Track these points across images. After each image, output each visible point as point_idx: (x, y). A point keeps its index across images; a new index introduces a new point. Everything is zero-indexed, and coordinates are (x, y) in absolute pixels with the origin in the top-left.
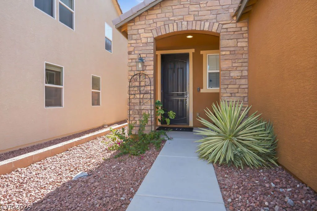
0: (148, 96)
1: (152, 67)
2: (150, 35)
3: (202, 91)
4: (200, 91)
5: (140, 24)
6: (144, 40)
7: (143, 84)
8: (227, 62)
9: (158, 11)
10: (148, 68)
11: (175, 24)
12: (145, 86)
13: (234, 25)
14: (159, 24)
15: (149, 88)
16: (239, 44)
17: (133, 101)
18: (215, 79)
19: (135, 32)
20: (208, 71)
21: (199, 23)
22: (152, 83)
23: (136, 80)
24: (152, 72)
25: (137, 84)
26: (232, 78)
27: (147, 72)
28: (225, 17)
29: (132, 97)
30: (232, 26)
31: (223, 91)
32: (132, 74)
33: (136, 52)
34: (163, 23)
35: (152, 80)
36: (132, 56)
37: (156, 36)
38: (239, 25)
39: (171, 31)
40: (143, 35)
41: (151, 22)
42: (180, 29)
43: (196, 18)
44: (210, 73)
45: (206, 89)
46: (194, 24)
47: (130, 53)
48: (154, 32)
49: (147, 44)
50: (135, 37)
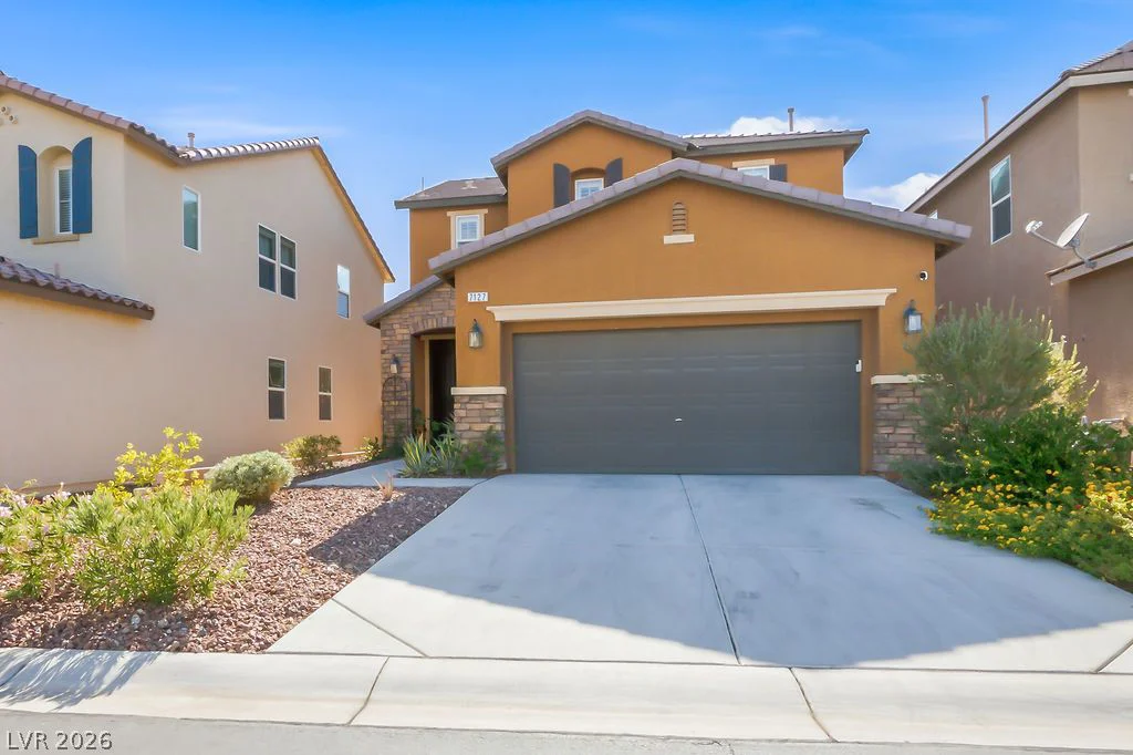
0: (405, 403)
1: (409, 369)
2: (405, 331)
5: (395, 319)
6: (399, 337)
7: (398, 388)
9: (416, 304)
10: (405, 370)
11: (434, 320)
12: (401, 391)
14: (416, 319)
15: (406, 393)
17: (387, 409)
19: (391, 327)
22: (409, 388)
23: (390, 385)
24: (409, 375)
25: (392, 389)
27: (403, 375)
29: (386, 404)
32: (386, 377)
33: (391, 351)
34: (420, 319)
35: (409, 384)
36: (385, 356)
37: (412, 332)
39: (430, 327)
40: (398, 331)
41: (408, 316)
42: (440, 326)
47: (383, 352)
48: (412, 328)
49: (402, 342)
50: (388, 333)
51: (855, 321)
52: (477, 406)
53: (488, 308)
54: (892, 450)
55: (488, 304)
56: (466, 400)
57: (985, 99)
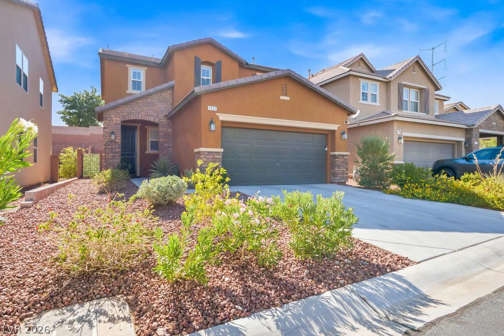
1: (120, 138)
3: (146, 152)
4: (144, 152)
5: (112, 112)
6: (115, 122)
7: (114, 147)
8: (163, 139)
10: (117, 138)
11: (134, 115)
12: (115, 148)
13: (166, 121)
14: (124, 114)
15: (118, 150)
16: (168, 131)
17: (107, 157)
18: (155, 145)
19: (109, 116)
20: (150, 140)
21: (148, 116)
22: (120, 147)
23: (109, 145)
24: (120, 141)
25: (110, 147)
26: (165, 147)
27: (117, 141)
28: (161, 116)
29: (106, 154)
30: (165, 121)
31: (160, 153)
32: (107, 141)
33: (109, 128)
34: (127, 114)
35: (120, 145)
36: (106, 130)
37: (122, 120)
38: (168, 121)
39: (132, 118)
40: (114, 119)
41: (119, 111)
43: (147, 114)
44: (151, 141)
45: (149, 151)
46: (145, 117)
47: (105, 128)
48: (122, 118)
49: (117, 124)
50: (108, 119)
51: (326, 134)
52: (211, 157)
53: (217, 114)
54: (338, 176)
55: (218, 112)
56: (207, 153)
57: (309, 70)
